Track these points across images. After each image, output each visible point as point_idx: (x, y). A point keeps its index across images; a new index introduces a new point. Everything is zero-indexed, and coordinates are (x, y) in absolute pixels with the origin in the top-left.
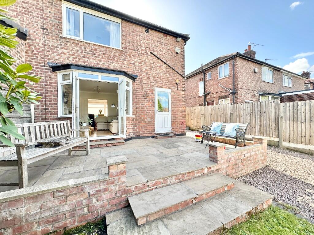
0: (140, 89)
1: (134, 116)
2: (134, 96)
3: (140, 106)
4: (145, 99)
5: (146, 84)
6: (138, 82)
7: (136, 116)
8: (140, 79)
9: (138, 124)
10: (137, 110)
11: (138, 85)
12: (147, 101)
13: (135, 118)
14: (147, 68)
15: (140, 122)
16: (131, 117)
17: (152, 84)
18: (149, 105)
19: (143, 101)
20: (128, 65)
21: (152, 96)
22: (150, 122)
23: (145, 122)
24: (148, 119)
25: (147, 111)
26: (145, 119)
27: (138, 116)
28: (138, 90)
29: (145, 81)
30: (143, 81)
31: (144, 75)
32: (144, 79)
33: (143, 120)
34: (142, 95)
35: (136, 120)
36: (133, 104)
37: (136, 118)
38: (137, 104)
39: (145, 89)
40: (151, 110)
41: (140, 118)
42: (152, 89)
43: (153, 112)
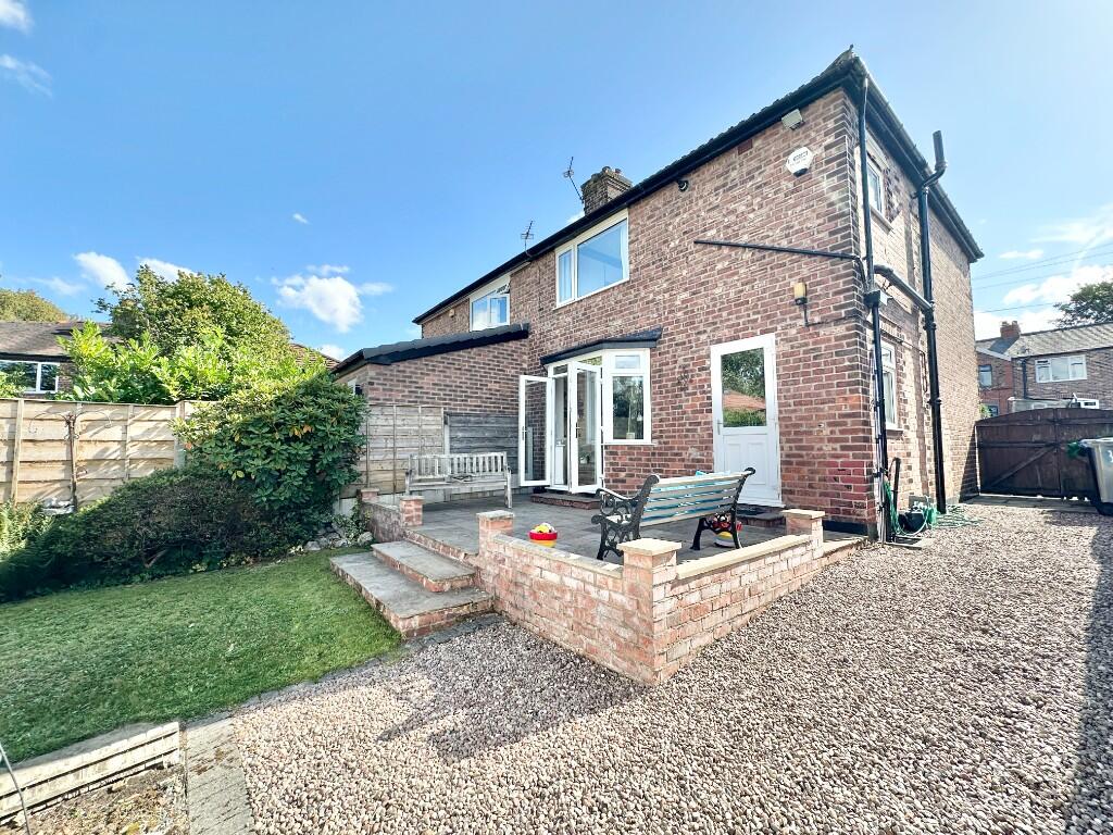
0: (668, 364)
1: (655, 443)
2: (654, 388)
3: (668, 414)
4: (682, 389)
5: (684, 343)
6: (662, 348)
7: (660, 443)
8: (667, 335)
9: (664, 466)
10: (662, 426)
11: (665, 353)
12: (689, 394)
13: (657, 449)
14: (686, 295)
15: (670, 460)
16: (646, 447)
17: (703, 337)
18: (693, 406)
19: (676, 396)
20: (641, 310)
21: (704, 375)
22: (698, 461)
23: (683, 460)
24: (690, 450)
25: (688, 427)
26: (684, 452)
27: (665, 443)
28: (664, 368)
29: (680, 338)
30: (677, 337)
31: (677, 321)
32: (678, 333)
33: (677, 454)
34: (674, 379)
35: (660, 454)
36: (653, 410)
37: (661, 448)
38: (661, 409)
39: (680, 361)
40: (699, 424)
41: (672, 448)
42: (703, 353)
43: (708, 429)
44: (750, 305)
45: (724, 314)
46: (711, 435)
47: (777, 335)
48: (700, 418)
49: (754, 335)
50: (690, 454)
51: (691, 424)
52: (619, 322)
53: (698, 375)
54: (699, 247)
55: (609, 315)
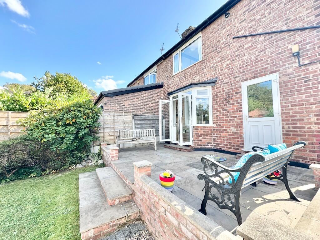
0: (220, 92)
1: (215, 125)
2: (214, 102)
3: (220, 113)
4: (227, 102)
5: (228, 82)
6: (218, 86)
7: (216, 125)
8: (219, 80)
9: (219, 134)
10: (217, 118)
11: (219, 88)
12: (230, 104)
13: (215, 127)
14: (229, 62)
15: (222, 132)
16: (211, 127)
17: (237, 79)
18: (232, 109)
19: (225, 105)
20: (208, 71)
21: (238, 95)
22: (236, 133)
23: (228, 132)
24: (231, 128)
25: (230, 118)
26: (228, 129)
27: (219, 125)
28: (218, 94)
29: (225, 81)
31: (225, 74)
32: (225, 79)
33: (225, 130)
34: (223, 98)
35: (217, 130)
36: (213, 112)
37: (217, 127)
38: (217, 111)
39: (226, 90)
40: (236, 117)
41: (222, 127)
42: (238, 86)
43: (240, 119)
44: (264, 61)
45: (249, 67)
46: (242, 122)
47: (280, 73)
48: (236, 114)
49: (266, 74)
50: (231, 130)
51: (231, 117)
52: (198, 77)
53: (235, 96)
54: (235, 40)
55: (194, 75)
